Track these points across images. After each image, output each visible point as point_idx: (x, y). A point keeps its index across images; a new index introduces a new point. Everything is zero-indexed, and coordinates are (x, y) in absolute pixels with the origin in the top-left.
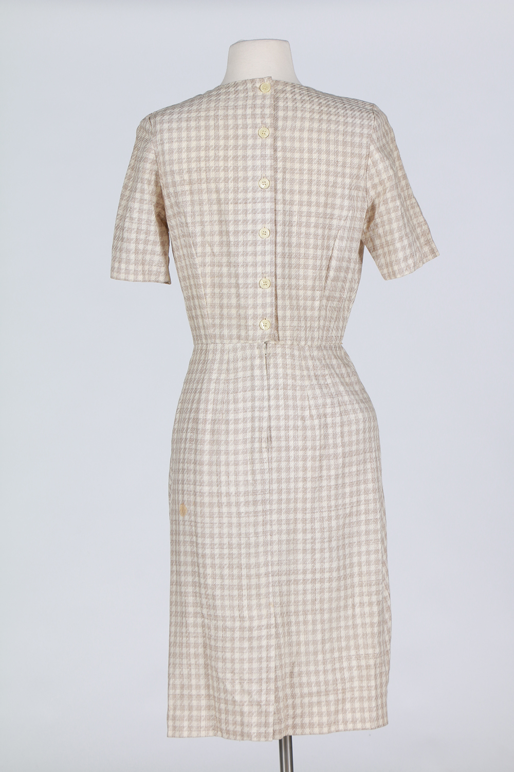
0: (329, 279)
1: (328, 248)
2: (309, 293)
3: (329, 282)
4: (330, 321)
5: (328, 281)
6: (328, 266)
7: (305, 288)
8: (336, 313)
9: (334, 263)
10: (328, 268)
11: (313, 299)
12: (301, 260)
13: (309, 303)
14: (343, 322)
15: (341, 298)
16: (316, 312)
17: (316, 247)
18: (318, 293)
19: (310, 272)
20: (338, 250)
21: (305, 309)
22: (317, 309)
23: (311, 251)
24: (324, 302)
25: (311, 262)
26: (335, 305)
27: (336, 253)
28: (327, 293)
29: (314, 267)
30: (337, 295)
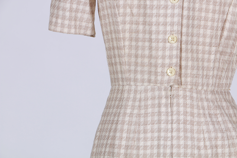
0: (223, 37)
1: (224, 13)
2: (207, 48)
3: (223, 40)
4: (222, 71)
5: (222, 40)
6: (223, 27)
7: (204, 44)
8: (227, 65)
9: (227, 25)
10: (223, 29)
11: (210, 53)
12: (202, 21)
13: (206, 56)
14: (232, 72)
15: (231, 53)
16: (212, 64)
17: (214, 12)
18: (214, 49)
19: (209, 32)
20: (232, 15)
21: (203, 60)
22: (212, 61)
23: (210, 15)
24: (218, 56)
25: (209, 24)
26: (226, 59)
27: (229, 17)
28: (221, 49)
29: (212, 28)
30: (229, 50)
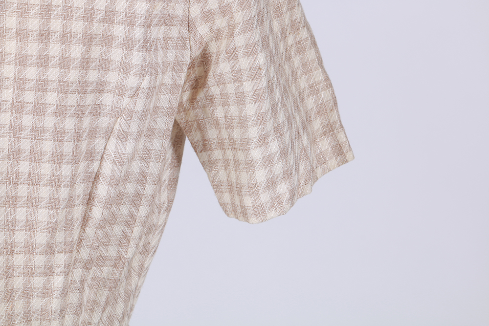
0: (90, 223)
1: (90, 155)
2: (39, 260)
3: (90, 231)
4: (92, 311)
5: (88, 230)
6: (90, 194)
7: (29, 249)
8: (106, 292)
9: (102, 190)
10: (90, 200)
11: (49, 271)
12: (20, 187)
13: (38, 282)
14: (126, 302)
15: (120, 258)
16: (55, 301)
17: (57, 159)
18: (60, 259)
19: (43, 215)
20: (114, 162)
21: (27, 294)
22: (56, 294)
23: (46, 169)
24: (77, 274)
25: (45, 192)
26: (104, 275)
27: (108, 169)
28: (84, 254)
29: (53, 204)
30: (112, 252)
